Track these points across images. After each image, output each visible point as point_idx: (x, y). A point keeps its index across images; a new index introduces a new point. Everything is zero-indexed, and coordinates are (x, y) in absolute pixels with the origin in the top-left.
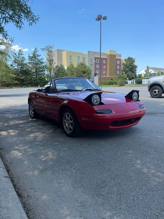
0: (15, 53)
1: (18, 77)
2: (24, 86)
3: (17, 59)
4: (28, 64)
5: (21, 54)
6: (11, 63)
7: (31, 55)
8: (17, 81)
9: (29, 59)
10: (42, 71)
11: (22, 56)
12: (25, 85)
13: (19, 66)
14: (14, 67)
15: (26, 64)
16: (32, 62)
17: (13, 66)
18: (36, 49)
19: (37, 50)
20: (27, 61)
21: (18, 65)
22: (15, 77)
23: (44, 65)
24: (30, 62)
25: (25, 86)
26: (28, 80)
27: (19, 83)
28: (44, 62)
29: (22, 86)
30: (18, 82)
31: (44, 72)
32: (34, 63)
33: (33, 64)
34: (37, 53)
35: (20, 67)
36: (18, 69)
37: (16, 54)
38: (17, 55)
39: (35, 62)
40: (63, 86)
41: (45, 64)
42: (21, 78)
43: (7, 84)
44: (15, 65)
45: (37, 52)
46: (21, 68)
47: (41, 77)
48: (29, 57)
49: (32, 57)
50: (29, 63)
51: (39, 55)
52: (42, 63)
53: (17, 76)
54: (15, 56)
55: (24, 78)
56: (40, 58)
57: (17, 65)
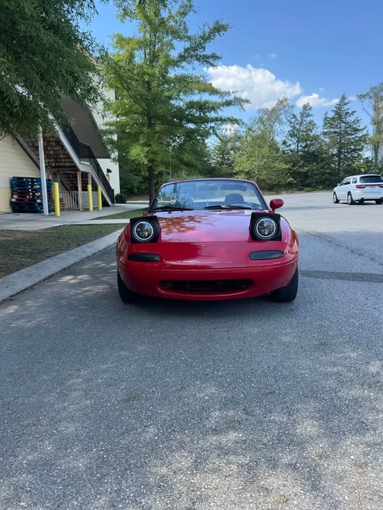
0: (293, 115)
1: (295, 168)
2: (306, 189)
3: (298, 127)
4: (322, 137)
5: (308, 115)
6: (283, 139)
7: (331, 115)
8: (293, 178)
9: (325, 124)
10: (354, 150)
11: (308, 119)
12: (309, 185)
13: (300, 144)
14: (290, 145)
15: (316, 138)
16: (332, 130)
17: (288, 144)
18: (343, 98)
19: (346, 101)
20: (319, 130)
21: (298, 142)
22: (289, 169)
23: (360, 134)
24: (325, 131)
25: (310, 189)
26: (317, 175)
27: (295, 182)
28: (361, 128)
29: (301, 190)
30: (295, 179)
31: (360, 152)
32: (335, 132)
33: (333, 135)
34: (346, 107)
35: (303, 145)
36: (298, 151)
37: (295, 117)
38: (299, 118)
39: (338, 130)
40: (378, 188)
41: (365, 132)
42: (302, 170)
43: (269, 185)
44: (290, 143)
45: (346, 104)
46: (305, 147)
47: (349, 165)
48: (325, 119)
49: (333, 119)
50: (325, 134)
51: (350, 111)
52: (356, 130)
53: (293, 166)
54: (293, 120)
55: (308, 170)
56: (351, 119)
57: (295, 141)
